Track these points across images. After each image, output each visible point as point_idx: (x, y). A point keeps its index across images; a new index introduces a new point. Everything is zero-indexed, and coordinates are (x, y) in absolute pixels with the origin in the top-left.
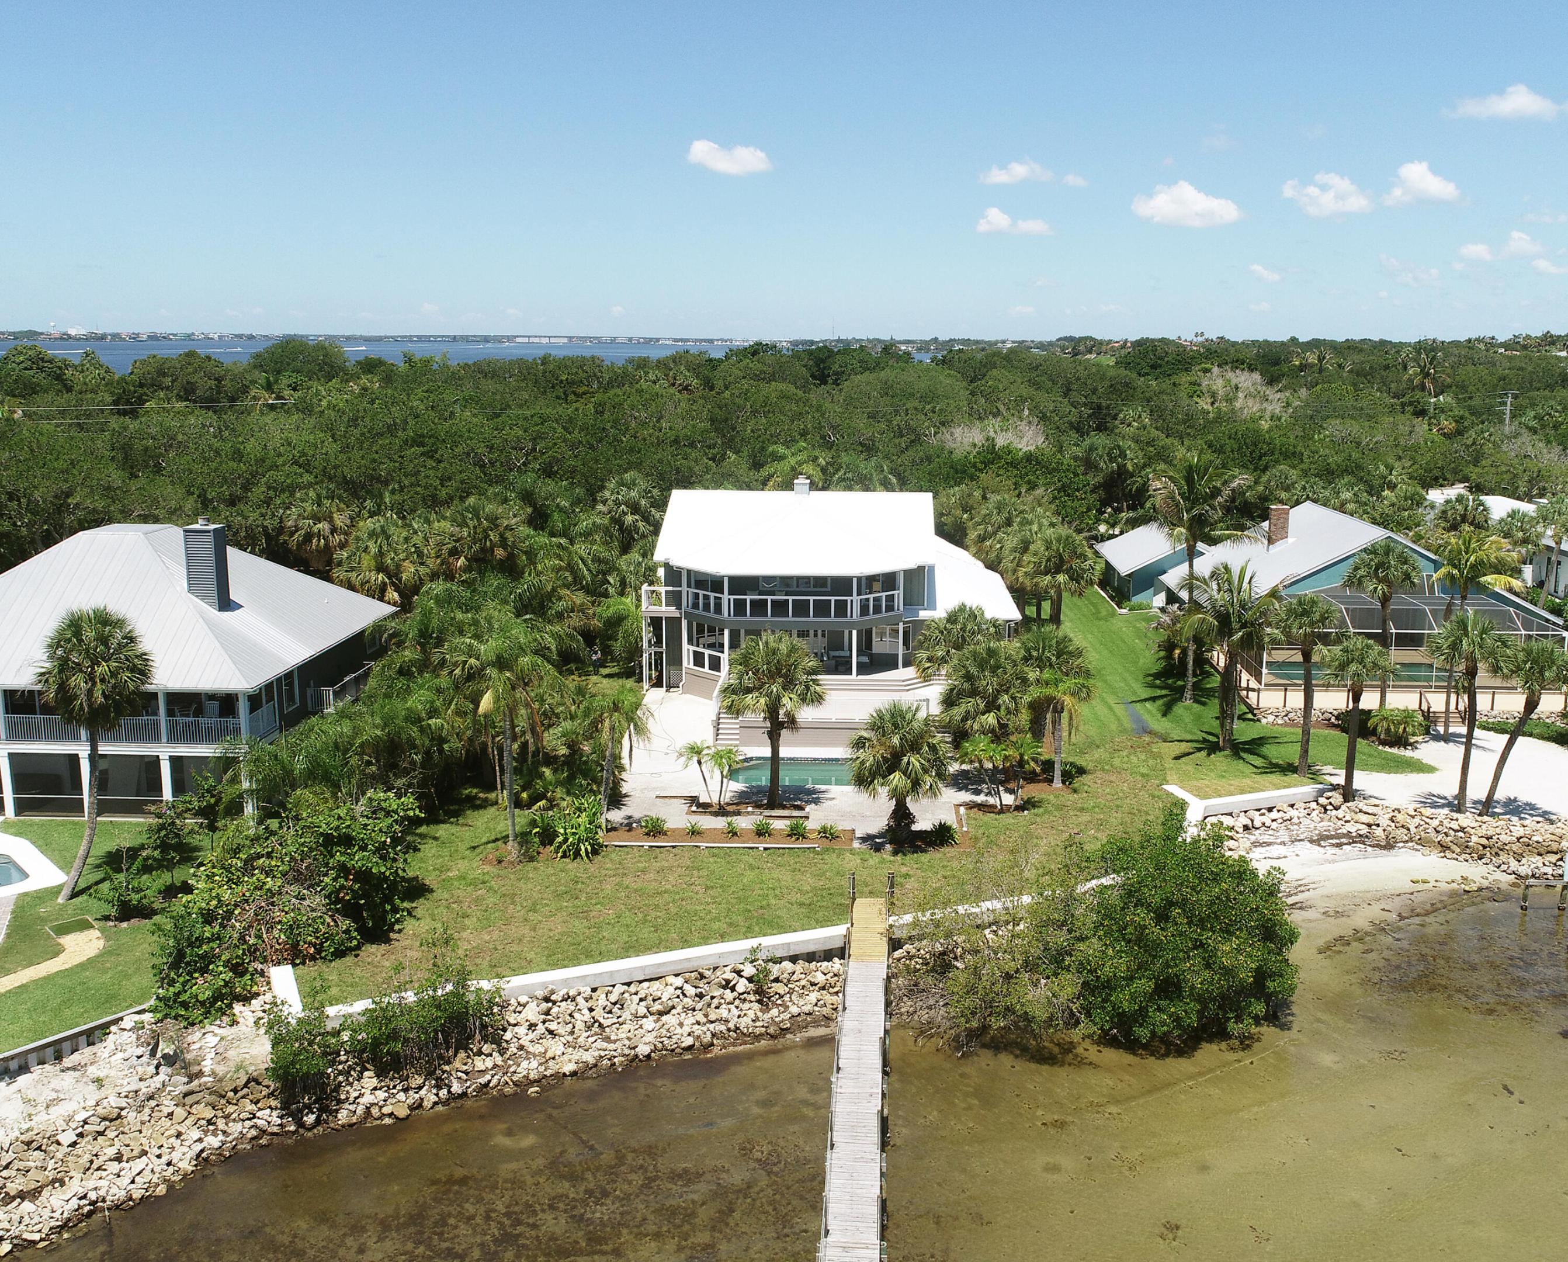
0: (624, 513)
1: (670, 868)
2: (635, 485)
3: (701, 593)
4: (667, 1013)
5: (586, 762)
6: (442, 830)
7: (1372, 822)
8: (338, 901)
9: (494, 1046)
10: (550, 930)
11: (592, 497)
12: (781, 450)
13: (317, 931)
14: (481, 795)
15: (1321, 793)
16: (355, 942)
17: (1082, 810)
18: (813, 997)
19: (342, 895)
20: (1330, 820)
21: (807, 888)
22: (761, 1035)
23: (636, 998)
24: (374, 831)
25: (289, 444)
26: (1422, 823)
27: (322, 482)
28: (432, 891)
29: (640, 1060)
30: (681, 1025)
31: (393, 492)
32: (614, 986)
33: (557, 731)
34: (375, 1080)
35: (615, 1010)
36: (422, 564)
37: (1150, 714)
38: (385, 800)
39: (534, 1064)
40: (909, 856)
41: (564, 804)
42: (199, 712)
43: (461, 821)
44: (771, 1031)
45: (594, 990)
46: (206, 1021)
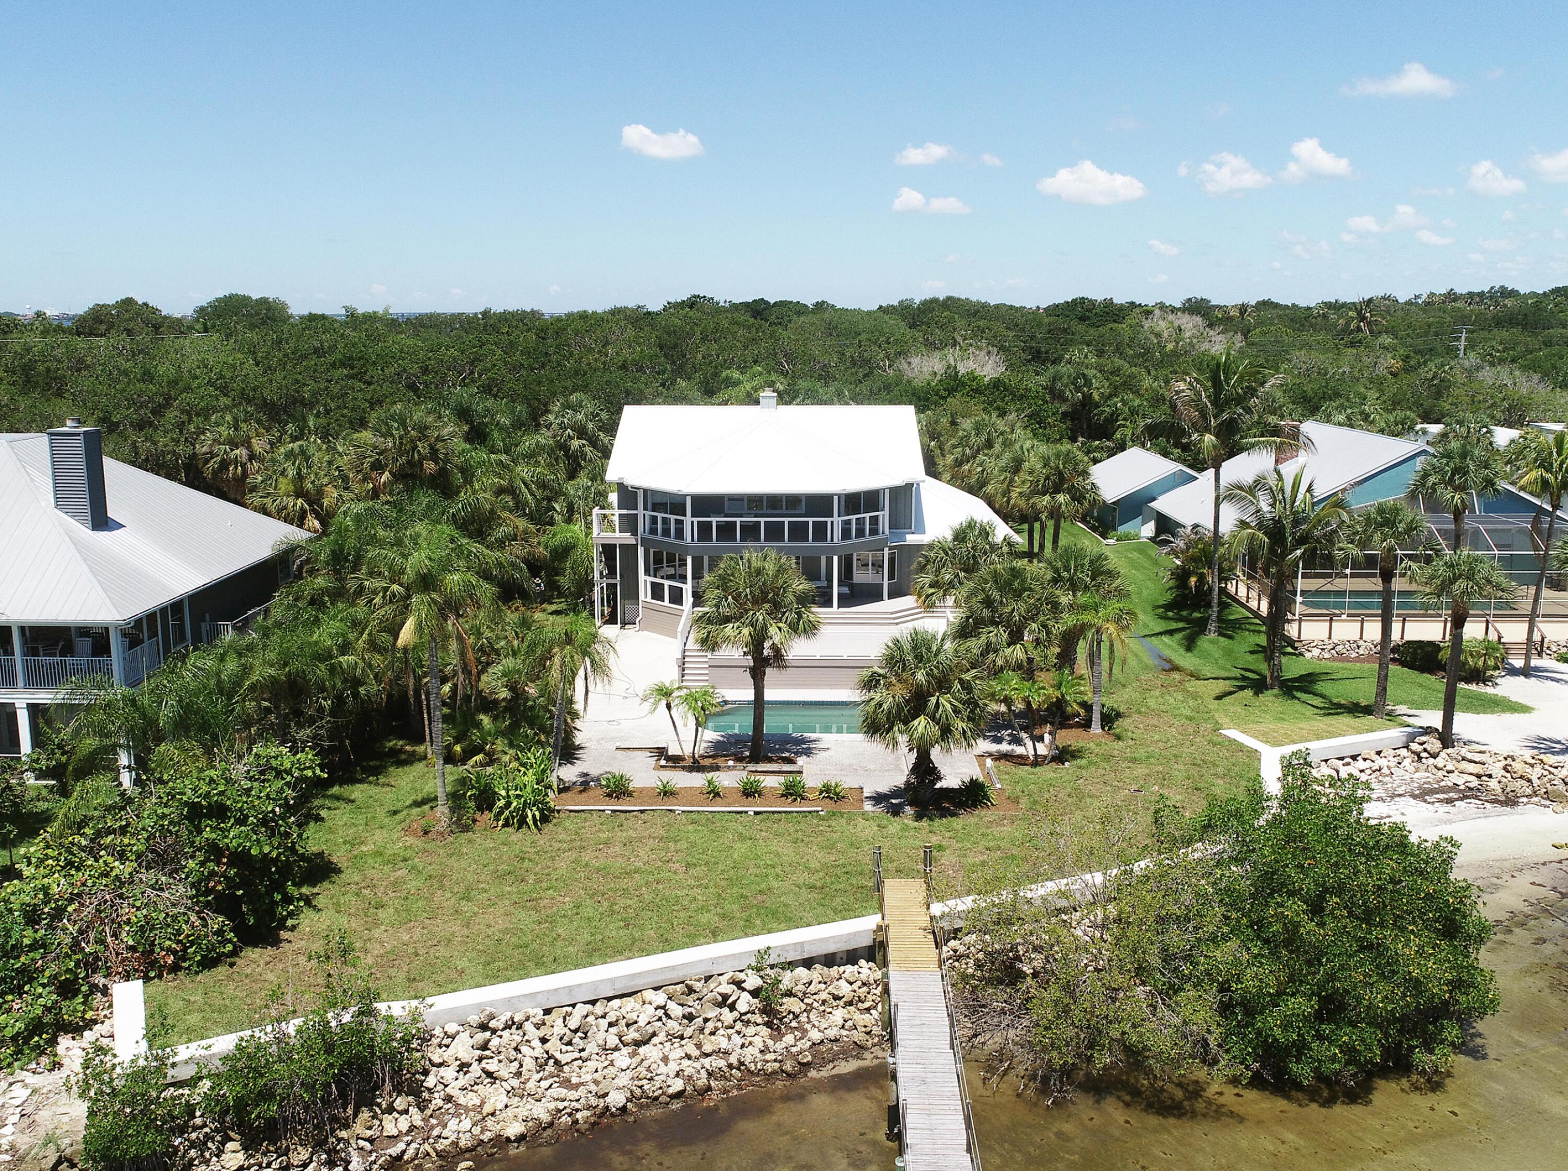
0: (570, 438)
1: (640, 840)
2: (581, 407)
3: (660, 516)
4: (646, 1042)
5: (532, 708)
6: (358, 792)
7: (1482, 772)
8: (208, 892)
9: (411, 1098)
10: (489, 926)
11: (534, 421)
12: (736, 375)
13: (179, 932)
14: (408, 748)
15: (1412, 738)
16: (229, 947)
17: (1134, 760)
18: (839, 1015)
19: (212, 884)
20: (1427, 770)
21: (814, 865)
22: (774, 1072)
23: (604, 1023)
24: (259, 798)
25: (206, 367)
26: (1546, 773)
27: (240, 403)
28: (338, 871)
29: (612, 1115)
30: (665, 1059)
31: (318, 415)
32: (574, 1006)
33: (497, 669)
34: (241, 1156)
35: (576, 1040)
36: (346, 489)
37: (1171, 647)
38: (276, 758)
39: (466, 1124)
40: (937, 822)
41: (506, 758)
42: (68, 650)
43: (382, 780)
44: (788, 1067)
45: (547, 1012)
46: (16, 1064)
